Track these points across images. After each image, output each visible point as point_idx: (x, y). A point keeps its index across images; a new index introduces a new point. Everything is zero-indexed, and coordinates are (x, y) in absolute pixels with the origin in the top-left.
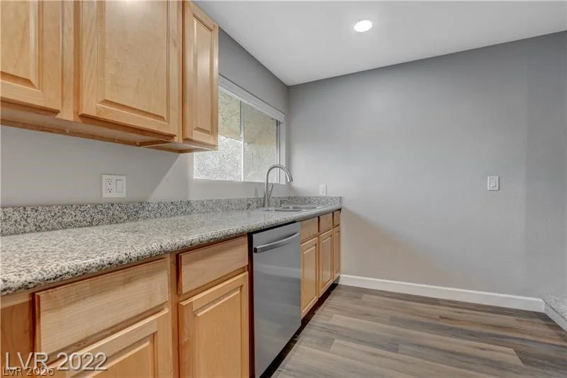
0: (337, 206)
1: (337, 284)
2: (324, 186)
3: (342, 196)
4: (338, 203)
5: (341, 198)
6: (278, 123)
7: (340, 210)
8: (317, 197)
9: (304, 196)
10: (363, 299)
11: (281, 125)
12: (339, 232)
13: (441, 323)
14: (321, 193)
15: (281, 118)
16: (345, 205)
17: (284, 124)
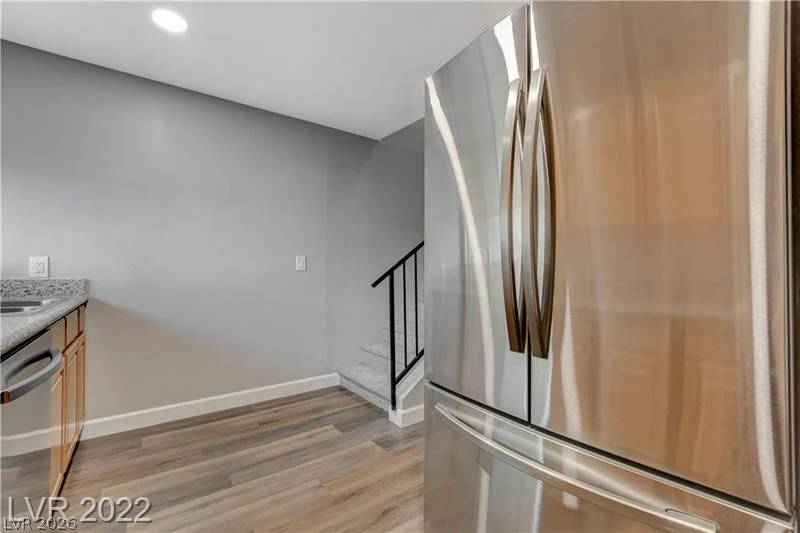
0: (77, 299)
2: (44, 259)
3: (86, 278)
5: (87, 282)
7: (85, 304)
10: (144, 445)
12: (83, 344)
13: (264, 430)
14: (35, 272)
16: (97, 293)
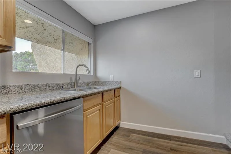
0: (118, 86)
1: (119, 127)
2: (112, 76)
3: (121, 81)
4: (119, 85)
6: (89, 44)
7: (120, 88)
8: (109, 82)
9: (103, 81)
11: (91, 45)
14: (111, 79)
15: (91, 41)
16: (123, 86)
17: (92, 44)
